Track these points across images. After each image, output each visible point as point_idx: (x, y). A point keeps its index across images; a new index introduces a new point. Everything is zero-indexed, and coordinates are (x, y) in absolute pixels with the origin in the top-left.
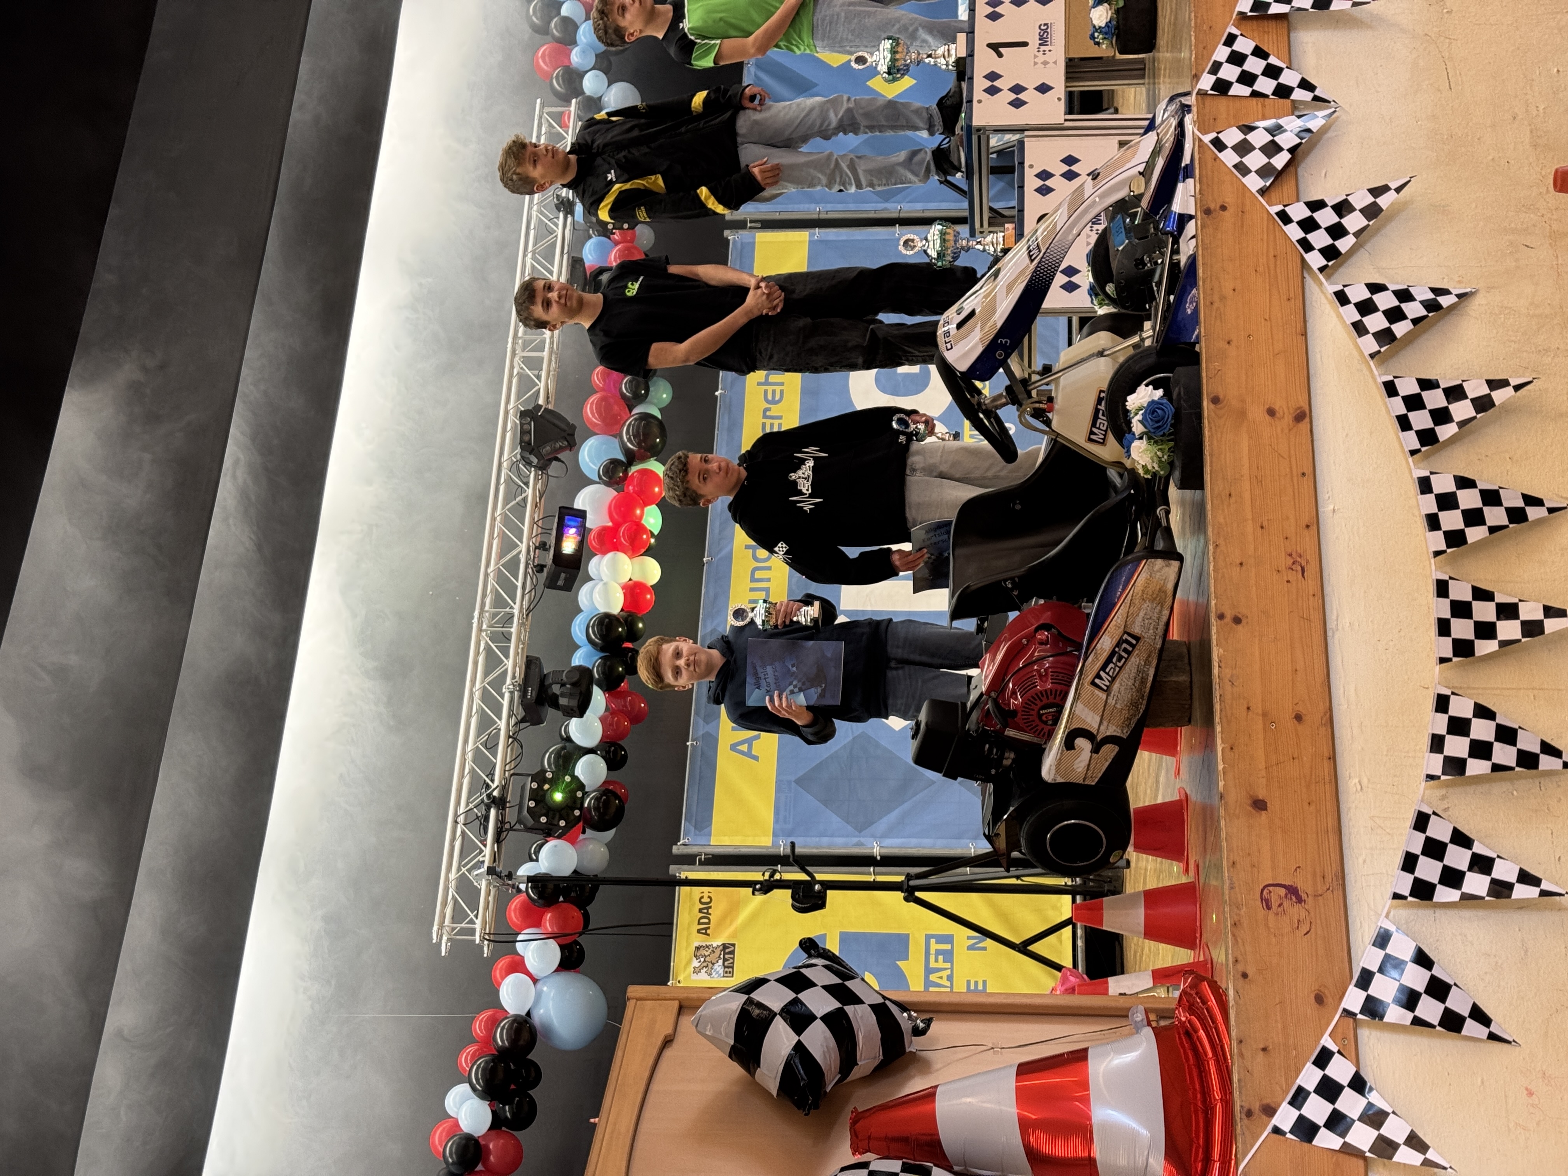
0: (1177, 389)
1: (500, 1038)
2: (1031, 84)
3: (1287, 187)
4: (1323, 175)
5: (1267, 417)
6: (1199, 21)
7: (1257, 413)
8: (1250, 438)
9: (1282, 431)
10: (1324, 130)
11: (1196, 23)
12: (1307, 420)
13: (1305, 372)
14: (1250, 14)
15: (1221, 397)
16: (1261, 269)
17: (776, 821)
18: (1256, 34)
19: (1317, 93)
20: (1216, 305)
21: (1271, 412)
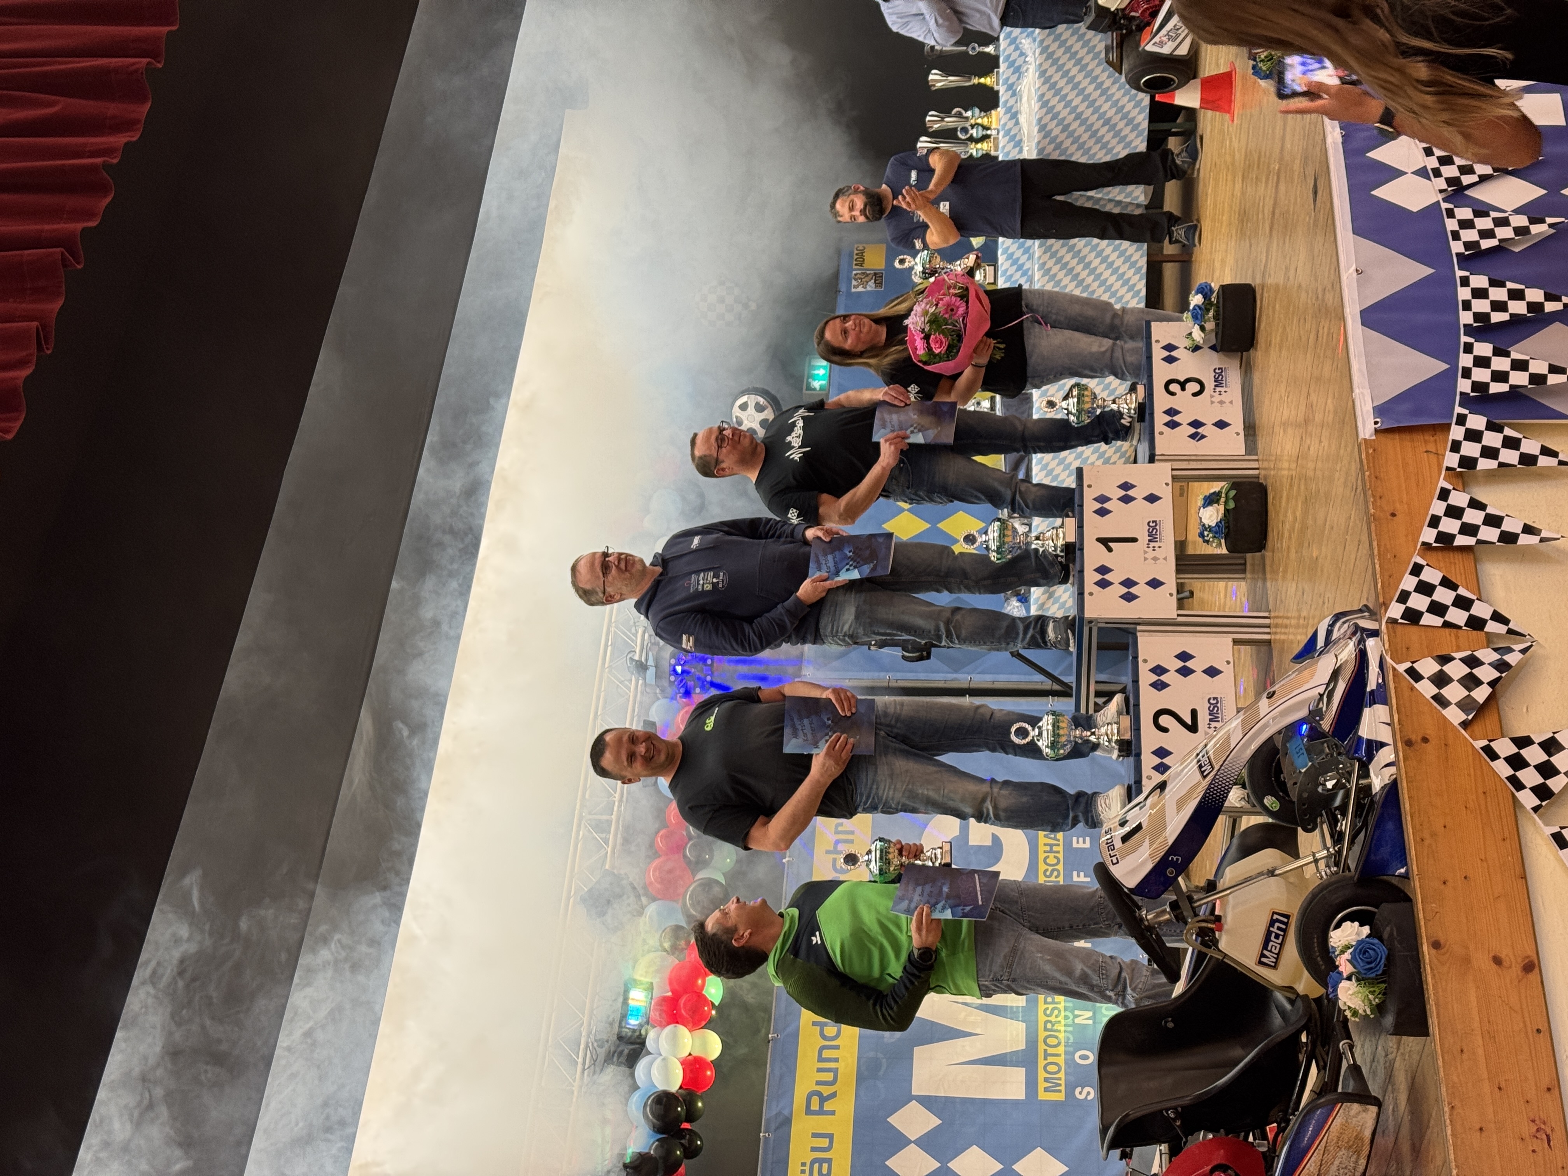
0: (1388, 929)
2: (1142, 578)
3: (1489, 722)
4: (1525, 710)
5: (1494, 966)
6: (1382, 549)
7: (1483, 961)
8: (1478, 987)
9: (1511, 983)
10: (1521, 665)
11: (1379, 551)
12: (1536, 970)
13: (1530, 919)
14: (1434, 545)
15: (1442, 941)
16: (1471, 805)
18: (1442, 564)
19: (1511, 626)
20: (1427, 842)
21: (1497, 961)
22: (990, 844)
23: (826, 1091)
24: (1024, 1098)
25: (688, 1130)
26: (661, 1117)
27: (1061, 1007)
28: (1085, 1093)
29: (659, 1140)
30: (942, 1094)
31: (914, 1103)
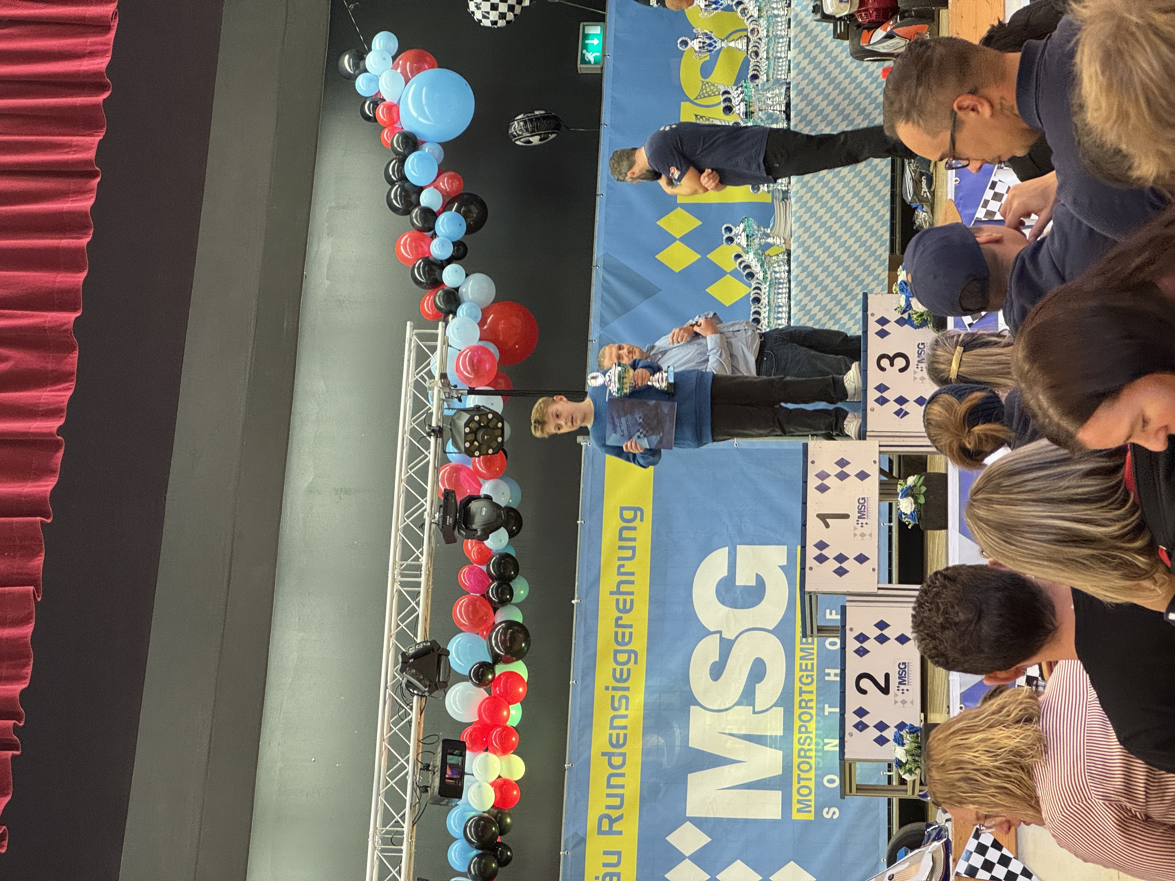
2: (851, 555)
22: (753, 583)
23: (614, 814)
24: (780, 818)
25: (500, 844)
26: (479, 838)
27: (813, 736)
28: (831, 813)
29: (477, 856)
30: (712, 816)
31: (688, 822)
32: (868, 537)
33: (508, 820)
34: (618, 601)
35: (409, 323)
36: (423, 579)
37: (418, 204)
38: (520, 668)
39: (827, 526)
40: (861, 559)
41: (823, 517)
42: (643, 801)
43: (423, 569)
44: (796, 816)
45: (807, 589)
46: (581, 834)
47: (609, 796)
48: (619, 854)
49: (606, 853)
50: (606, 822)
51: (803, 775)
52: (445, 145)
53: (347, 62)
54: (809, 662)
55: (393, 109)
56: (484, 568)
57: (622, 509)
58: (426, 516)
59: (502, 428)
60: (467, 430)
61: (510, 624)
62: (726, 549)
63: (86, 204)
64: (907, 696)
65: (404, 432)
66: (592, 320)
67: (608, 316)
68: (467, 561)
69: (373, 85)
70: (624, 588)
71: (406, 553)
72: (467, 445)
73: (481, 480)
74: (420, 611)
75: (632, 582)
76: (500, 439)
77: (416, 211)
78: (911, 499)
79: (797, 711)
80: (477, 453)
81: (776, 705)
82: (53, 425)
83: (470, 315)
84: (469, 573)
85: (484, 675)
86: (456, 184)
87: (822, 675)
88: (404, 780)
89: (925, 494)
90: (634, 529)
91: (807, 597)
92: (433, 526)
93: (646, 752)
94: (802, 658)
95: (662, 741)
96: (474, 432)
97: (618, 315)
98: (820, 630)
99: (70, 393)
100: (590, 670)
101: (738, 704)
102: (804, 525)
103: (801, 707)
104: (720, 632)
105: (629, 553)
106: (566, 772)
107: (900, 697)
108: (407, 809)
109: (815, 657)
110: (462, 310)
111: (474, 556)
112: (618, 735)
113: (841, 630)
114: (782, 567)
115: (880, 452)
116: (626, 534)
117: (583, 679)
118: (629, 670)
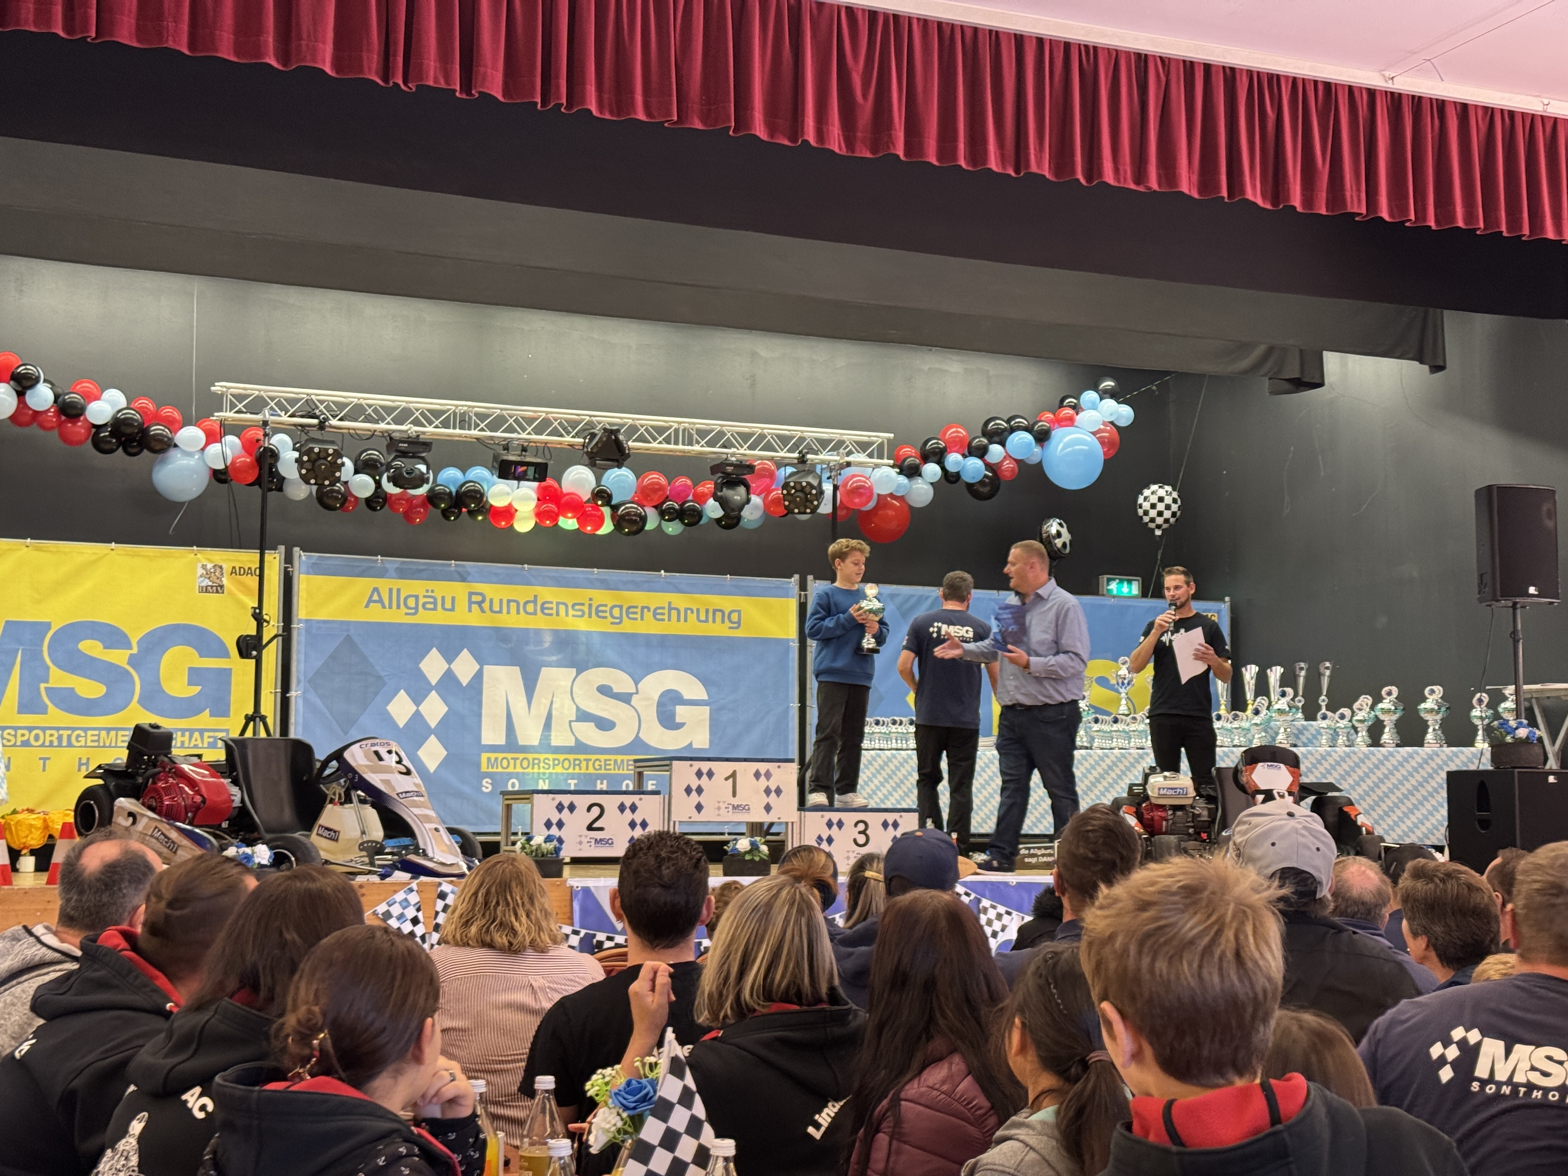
1: (157, 429)
2: (702, 799)
17: (319, 622)
22: (678, 720)
23: (486, 606)
25: (460, 511)
26: (465, 493)
27: (551, 770)
28: (487, 786)
29: (451, 492)
30: (485, 686)
31: (478, 667)
32: (717, 812)
33: (480, 518)
34: (663, 608)
35: (892, 435)
36: (681, 447)
37: (991, 443)
38: (607, 527)
39: (727, 779)
40: (699, 807)
41: (733, 775)
42: (497, 630)
43: (690, 448)
44: (484, 756)
45: (675, 763)
46: (469, 578)
47: (501, 601)
48: (453, 609)
49: (453, 599)
50: (479, 598)
51: (518, 762)
52: (1040, 465)
53: (1109, 384)
54: (612, 767)
55: (1070, 421)
56: (690, 498)
57: (739, 612)
58: (733, 450)
59: (805, 513)
60: (804, 484)
61: (644, 519)
62: (705, 697)
63: (993, 164)
64: (585, 846)
65: (802, 432)
66: (894, 587)
67: (898, 600)
68: (695, 484)
69: (1090, 405)
70: (674, 613)
71: (702, 433)
72: (792, 484)
73: (763, 495)
74: (655, 445)
75: (679, 620)
76: (796, 511)
77: (985, 441)
78: (749, 848)
79: (571, 757)
80: (785, 492)
81: (577, 740)
82: (810, 136)
83: (899, 486)
84: (686, 486)
85: (602, 498)
86: (1007, 474)
87: (602, 777)
88: (513, 431)
89: (752, 860)
90: (723, 622)
91: (667, 762)
92: (725, 456)
93: (538, 632)
94: (615, 761)
95: (547, 645)
96: (803, 488)
97: (899, 608)
98: (640, 774)
99: (837, 150)
100: (605, 585)
101: (578, 708)
102: (728, 760)
103: (575, 760)
104: (637, 693)
105: (703, 617)
106: (520, 566)
107: (585, 840)
108: (488, 433)
109: (616, 772)
110: (903, 479)
111: (700, 489)
112: (551, 609)
113: (640, 791)
114: (691, 744)
115: (787, 823)
116: (719, 615)
117: (597, 580)
118: (605, 617)
